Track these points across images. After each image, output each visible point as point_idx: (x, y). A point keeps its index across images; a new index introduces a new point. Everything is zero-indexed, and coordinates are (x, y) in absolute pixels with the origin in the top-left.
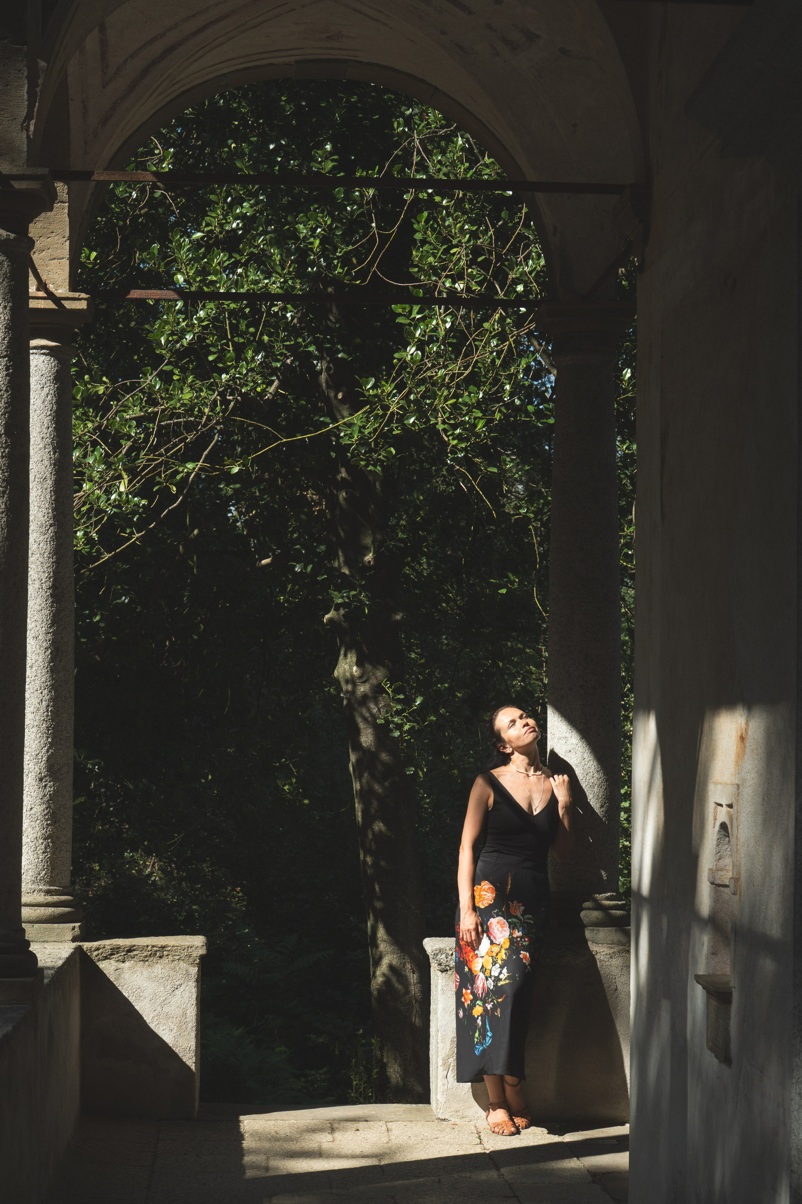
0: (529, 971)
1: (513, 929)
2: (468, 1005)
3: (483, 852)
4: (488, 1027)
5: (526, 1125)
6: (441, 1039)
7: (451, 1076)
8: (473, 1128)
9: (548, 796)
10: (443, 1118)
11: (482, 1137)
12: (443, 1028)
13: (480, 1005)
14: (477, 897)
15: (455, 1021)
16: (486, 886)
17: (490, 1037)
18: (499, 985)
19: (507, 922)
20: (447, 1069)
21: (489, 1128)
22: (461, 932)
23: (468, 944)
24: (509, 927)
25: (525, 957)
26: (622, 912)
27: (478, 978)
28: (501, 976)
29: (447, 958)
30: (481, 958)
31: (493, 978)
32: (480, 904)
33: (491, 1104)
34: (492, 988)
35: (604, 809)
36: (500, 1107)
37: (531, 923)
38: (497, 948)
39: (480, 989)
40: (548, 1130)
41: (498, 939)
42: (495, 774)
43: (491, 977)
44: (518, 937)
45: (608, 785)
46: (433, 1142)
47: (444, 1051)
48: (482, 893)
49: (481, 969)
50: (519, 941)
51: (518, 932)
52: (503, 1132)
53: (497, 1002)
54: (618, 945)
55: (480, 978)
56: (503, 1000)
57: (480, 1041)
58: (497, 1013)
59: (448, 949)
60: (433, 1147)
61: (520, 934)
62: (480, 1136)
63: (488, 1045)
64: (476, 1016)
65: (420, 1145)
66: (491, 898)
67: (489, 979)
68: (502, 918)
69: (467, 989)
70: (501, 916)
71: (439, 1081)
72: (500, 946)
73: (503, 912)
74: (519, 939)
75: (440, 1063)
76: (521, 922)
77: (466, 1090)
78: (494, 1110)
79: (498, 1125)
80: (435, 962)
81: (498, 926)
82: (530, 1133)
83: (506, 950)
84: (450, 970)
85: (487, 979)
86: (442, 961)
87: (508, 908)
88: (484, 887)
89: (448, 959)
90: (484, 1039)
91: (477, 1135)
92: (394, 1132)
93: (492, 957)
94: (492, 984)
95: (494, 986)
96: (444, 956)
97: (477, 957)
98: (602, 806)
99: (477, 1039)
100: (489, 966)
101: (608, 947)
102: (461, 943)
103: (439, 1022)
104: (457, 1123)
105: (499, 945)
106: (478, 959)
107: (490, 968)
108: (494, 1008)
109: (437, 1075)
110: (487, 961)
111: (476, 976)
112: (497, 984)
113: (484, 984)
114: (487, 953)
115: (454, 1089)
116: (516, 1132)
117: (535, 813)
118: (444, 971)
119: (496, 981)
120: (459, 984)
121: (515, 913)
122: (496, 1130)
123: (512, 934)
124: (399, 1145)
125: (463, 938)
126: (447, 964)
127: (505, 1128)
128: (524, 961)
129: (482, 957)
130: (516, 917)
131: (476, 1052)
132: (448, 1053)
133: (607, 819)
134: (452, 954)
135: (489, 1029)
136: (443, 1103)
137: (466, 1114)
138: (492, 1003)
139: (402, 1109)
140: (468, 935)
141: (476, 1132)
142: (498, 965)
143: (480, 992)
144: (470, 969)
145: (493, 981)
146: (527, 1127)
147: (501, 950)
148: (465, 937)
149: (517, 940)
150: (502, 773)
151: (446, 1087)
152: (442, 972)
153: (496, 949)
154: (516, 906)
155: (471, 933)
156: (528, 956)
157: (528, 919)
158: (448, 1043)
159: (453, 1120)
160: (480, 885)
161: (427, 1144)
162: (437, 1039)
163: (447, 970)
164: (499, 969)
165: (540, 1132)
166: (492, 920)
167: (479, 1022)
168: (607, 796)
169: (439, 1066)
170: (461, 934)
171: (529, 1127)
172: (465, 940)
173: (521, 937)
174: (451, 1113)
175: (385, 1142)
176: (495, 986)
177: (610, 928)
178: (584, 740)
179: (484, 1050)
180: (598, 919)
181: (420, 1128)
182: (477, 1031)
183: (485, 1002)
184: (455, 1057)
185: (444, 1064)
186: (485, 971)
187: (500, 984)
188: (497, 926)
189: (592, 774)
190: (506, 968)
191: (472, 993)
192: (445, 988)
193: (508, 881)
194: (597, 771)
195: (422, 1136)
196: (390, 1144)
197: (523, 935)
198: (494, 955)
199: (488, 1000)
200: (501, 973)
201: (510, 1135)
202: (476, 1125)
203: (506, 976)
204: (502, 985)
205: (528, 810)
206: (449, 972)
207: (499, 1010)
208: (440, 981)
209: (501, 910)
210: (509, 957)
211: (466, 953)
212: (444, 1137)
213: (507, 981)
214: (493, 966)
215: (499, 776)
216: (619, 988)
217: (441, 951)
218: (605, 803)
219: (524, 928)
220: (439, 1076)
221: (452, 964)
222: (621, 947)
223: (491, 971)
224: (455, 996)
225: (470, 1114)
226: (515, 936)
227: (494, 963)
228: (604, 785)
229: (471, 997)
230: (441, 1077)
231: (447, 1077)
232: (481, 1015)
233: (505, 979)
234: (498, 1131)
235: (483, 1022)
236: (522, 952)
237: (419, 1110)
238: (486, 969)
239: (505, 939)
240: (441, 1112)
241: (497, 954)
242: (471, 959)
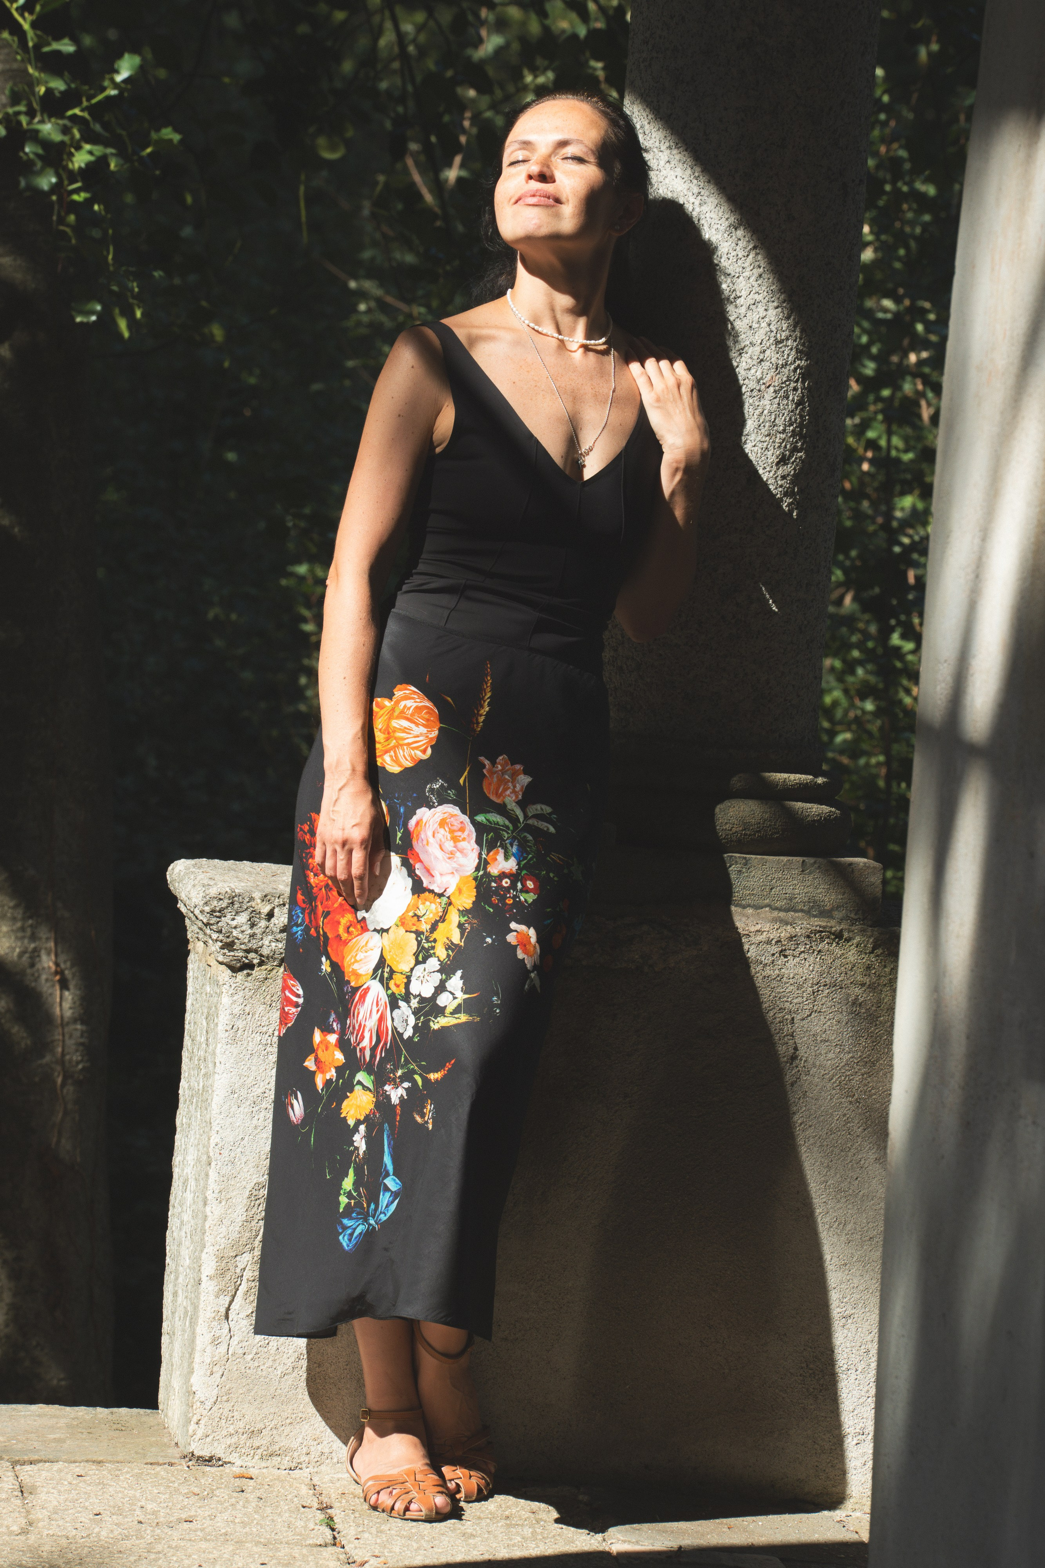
0: (533, 988)
1: (491, 846)
2: (328, 1083)
3: (405, 588)
4: (387, 1160)
5: (480, 1490)
6: (217, 1189)
7: (243, 1315)
8: (304, 1490)
9: (629, 418)
10: (206, 1454)
11: (339, 1525)
12: (225, 1153)
13: (365, 1088)
14: (379, 736)
15: (268, 1133)
16: (409, 703)
17: (395, 1195)
18: (435, 1026)
19: (474, 822)
20: (232, 1288)
21: (359, 1491)
22: (319, 845)
23: (344, 887)
24: (479, 842)
25: (524, 942)
26: (825, 809)
27: (363, 997)
28: (443, 1000)
29: (253, 925)
30: (377, 936)
31: (414, 1003)
32: (387, 758)
33: (368, 1413)
34: (408, 1033)
35: (788, 469)
36: (400, 1429)
37: (546, 833)
38: (433, 906)
39: (367, 1035)
40: (559, 1511)
41: (438, 877)
42: (461, 334)
43: (407, 997)
44: (503, 875)
45: (809, 389)
46: (176, 1535)
47: (223, 1229)
48: (395, 723)
49: (375, 970)
50: (507, 890)
51: (506, 858)
52: (407, 1509)
53: (426, 1080)
54: (808, 913)
55: (370, 998)
56: (444, 1077)
57: (359, 1204)
58: (423, 1115)
59: (257, 895)
60: (177, 1548)
61: (511, 865)
62: (331, 1518)
63: (383, 1218)
64: (351, 1122)
65: (134, 1541)
66: (423, 741)
67: (402, 1004)
68: (456, 810)
69: (327, 1029)
70: (455, 803)
71: (201, 1328)
72: (444, 900)
73: (460, 790)
74: (506, 883)
75: (209, 1267)
76: (515, 827)
77: (289, 1363)
78: (382, 1433)
79: (389, 1484)
80: (215, 936)
81: (443, 833)
82: (493, 1517)
83: (463, 913)
84: (261, 963)
85: (394, 1003)
86: (235, 933)
87: (477, 777)
88: (403, 704)
89: (258, 931)
90: (374, 1198)
91: (320, 1516)
92: (43, 1496)
93: (418, 933)
94: (412, 1021)
95: (415, 1027)
96: (243, 918)
97: (365, 929)
98: (783, 460)
99: (349, 1195)
100: (404, 963)
101: (775, 920)
102: (313, 880)
103: (213, 1133)
104: (253, 1472)
105: (441, 895)
106: (366, 935)
107: (406, 968)
108: (413, 1101)
109: (196, 1308)
110: (400, 946)
111: (355, 990)
112: (426, 1023)
113: (381, 1019)
114: (402, 921)
115: (248, 1357)
116: (448, 1509)
117: (589, 473)
118: (241, 969)
119: (426, 1015)
120: (300, 1015)
121: (498, 795)
122: (385, 1499)
123: (486, 863)
124: (64, 1542)
125: (322, 865)
126: (253, 944)
127: (414, 1494)
128: (520, 955)
129: (382, 931)
130: (501, 809)
131: (344, 1240)
132: (235, 1235)
133: (797, 504)
134: (270, 915)
135: (390, 1168)
136: (208, 1405)
137: (283, 1442)
138: (406, 1085)
139: (62, 1422)
140: (341, 856)
141: (316, 1505)
142: (433, 964)
143: (366, 1043)
144: (337, 968)
145: (416, 1012)
146: (482, 1496)
147: (445, 912)
148: (329, 864)
149: (500, 887)
150: (485, 332)
151: (223, 1349)
152: (234, 969)
153: (430, 909)
154: (503, 772)
155: (350, 852)
156: (533, 940)
157: (539, 817)
158: (240, 1201)
159: (238, 1463)
160: (390, 696)
161: (158, 1539)
162: (206, 1188)
163: (251, 966)
164: (438, 977)
165: (525, 1514)
166: (423, 813)
167: (360, 1141)
168: (801, 425)
169: (204, 1278)
170: (318, 853)
171: (491, 1495)
172: (328, 872)
173: (514, 877)
174: (234, 1439)
175: (15, 1528)
176: (421, 1029)
177: (785, 859)
178: (740, 233)
179: (369, 1234)
180: (746, 825)
181: (131, 1487)
182: (351, 1172)
183: (381, 1079)
184: (257, 1252)
185: (222, 1273)
186: (390, 978)
187: (438, 1023)
188: (439, 836)
189: (758, 349)
190: (459, 973)
191: (344, 1045)
192: (240, 1024)
193: (481, 690)
194: (778, 342)
195: (138, 1512)
196: (32, 1538)
197: (520, 869)
198: (425, 927)
199: (394, 1071)
200: (441, 988)
201: (429, 1520)
202: (316, 1481)
203: (459, 1001)
204: (443, 1028)
205: (565, 463)
206: (257, 973)
207: (429, 1108)
208: (226, 1000)
209: (453, 783)
210: (471, 936)
211: (327, 914)
212: (212, 1517)
213: (463, 1018)
214: (418, 963)
215: (474, 340)
216: (801, 1052)
217: (234, 902)
218: (795, 450)
219: (523, 847)
220: (201, 1314)
221: (273, 945)
222: (817, 923)
223: (409, 978)
224: (275, 1049)
225: (295, 1445)
226: (494, 870)
227: (423, 955)
228: (795, 389)
229: (339, 1057)
230: (210, 1314)
231: (227, 1317)
232: (367, 1117)
233: (457, 1011)
234: (390, 1502)
235: (374, 1142)
236: (513, 925)
237: (121, 1428)
238: (392, 972)
239: (463, 880)
240: (200, 1433)
241: (434, 927)
242: (344, 936)
